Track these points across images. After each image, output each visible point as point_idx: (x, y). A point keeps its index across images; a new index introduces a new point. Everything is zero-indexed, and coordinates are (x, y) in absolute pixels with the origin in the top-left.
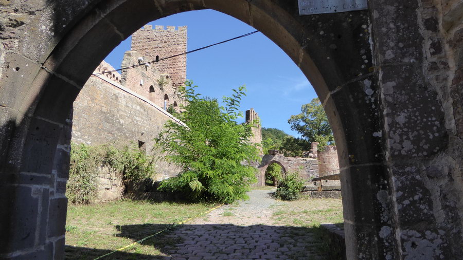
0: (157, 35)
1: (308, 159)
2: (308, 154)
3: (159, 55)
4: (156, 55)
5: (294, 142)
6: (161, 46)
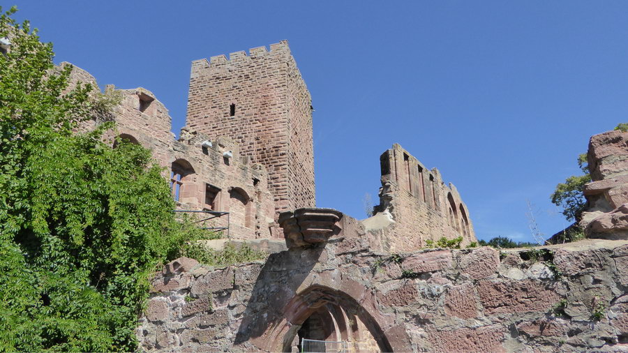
0: (233, 68)
3: (235, 102)
4: (230, 103)
6: (239, 85)
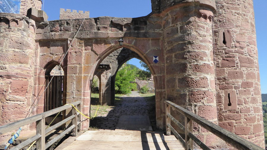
1: (149, 81)
2: (150, 79)
5: (142, 73)
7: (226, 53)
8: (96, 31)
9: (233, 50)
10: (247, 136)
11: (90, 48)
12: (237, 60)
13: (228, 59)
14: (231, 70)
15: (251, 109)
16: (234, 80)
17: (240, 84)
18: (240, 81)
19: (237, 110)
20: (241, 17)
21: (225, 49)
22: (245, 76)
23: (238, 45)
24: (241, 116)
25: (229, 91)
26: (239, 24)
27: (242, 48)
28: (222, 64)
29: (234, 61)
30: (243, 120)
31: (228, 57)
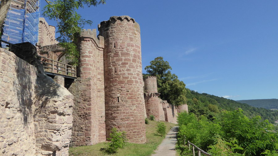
7: (115, 51)
8: (57, 48)
9: (118, 50)
10: (123, 84)
11: (55, 54)
12: (120, 53)
13: (116, 54)
14: (117, 58)
15: (126, 73)
16: (118, 62)
17: (121, 63)
18: (121, 62)
19: (119, 74)
20: (123, 35)
21: (115, 50)
22: (123, 60)
23: (120, 47)
24: (120, 76)
25: (116, 67)
26: (122, 38)
27: (123, 49)
28: (114, 56)
29: (118, 54)
30: (121, 78)
31: (116, 53)
